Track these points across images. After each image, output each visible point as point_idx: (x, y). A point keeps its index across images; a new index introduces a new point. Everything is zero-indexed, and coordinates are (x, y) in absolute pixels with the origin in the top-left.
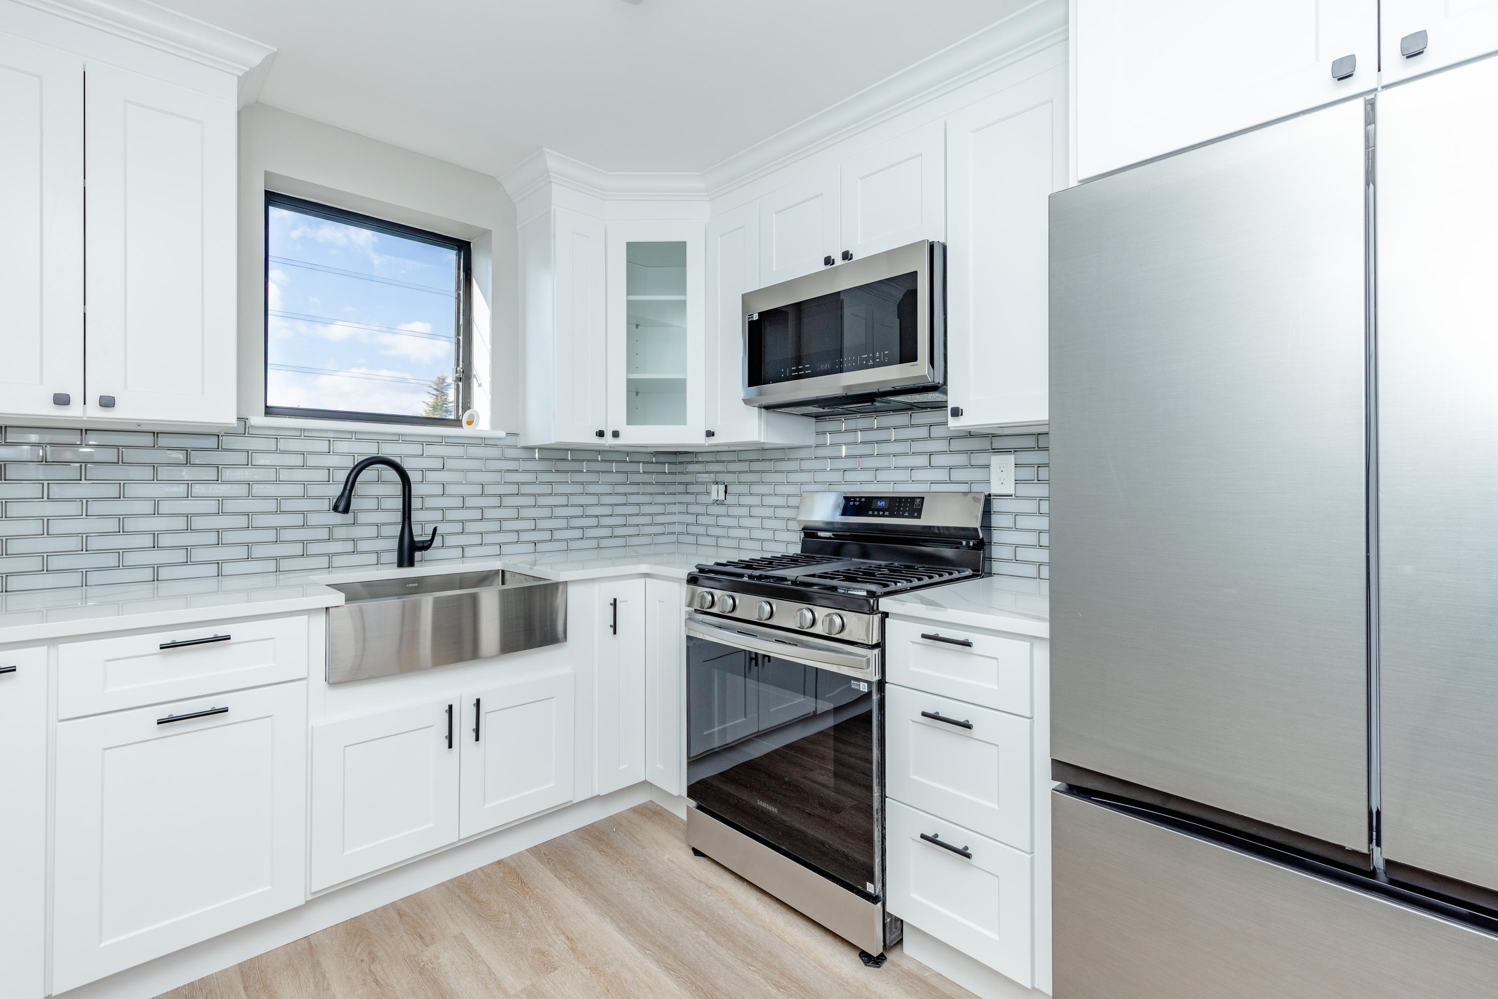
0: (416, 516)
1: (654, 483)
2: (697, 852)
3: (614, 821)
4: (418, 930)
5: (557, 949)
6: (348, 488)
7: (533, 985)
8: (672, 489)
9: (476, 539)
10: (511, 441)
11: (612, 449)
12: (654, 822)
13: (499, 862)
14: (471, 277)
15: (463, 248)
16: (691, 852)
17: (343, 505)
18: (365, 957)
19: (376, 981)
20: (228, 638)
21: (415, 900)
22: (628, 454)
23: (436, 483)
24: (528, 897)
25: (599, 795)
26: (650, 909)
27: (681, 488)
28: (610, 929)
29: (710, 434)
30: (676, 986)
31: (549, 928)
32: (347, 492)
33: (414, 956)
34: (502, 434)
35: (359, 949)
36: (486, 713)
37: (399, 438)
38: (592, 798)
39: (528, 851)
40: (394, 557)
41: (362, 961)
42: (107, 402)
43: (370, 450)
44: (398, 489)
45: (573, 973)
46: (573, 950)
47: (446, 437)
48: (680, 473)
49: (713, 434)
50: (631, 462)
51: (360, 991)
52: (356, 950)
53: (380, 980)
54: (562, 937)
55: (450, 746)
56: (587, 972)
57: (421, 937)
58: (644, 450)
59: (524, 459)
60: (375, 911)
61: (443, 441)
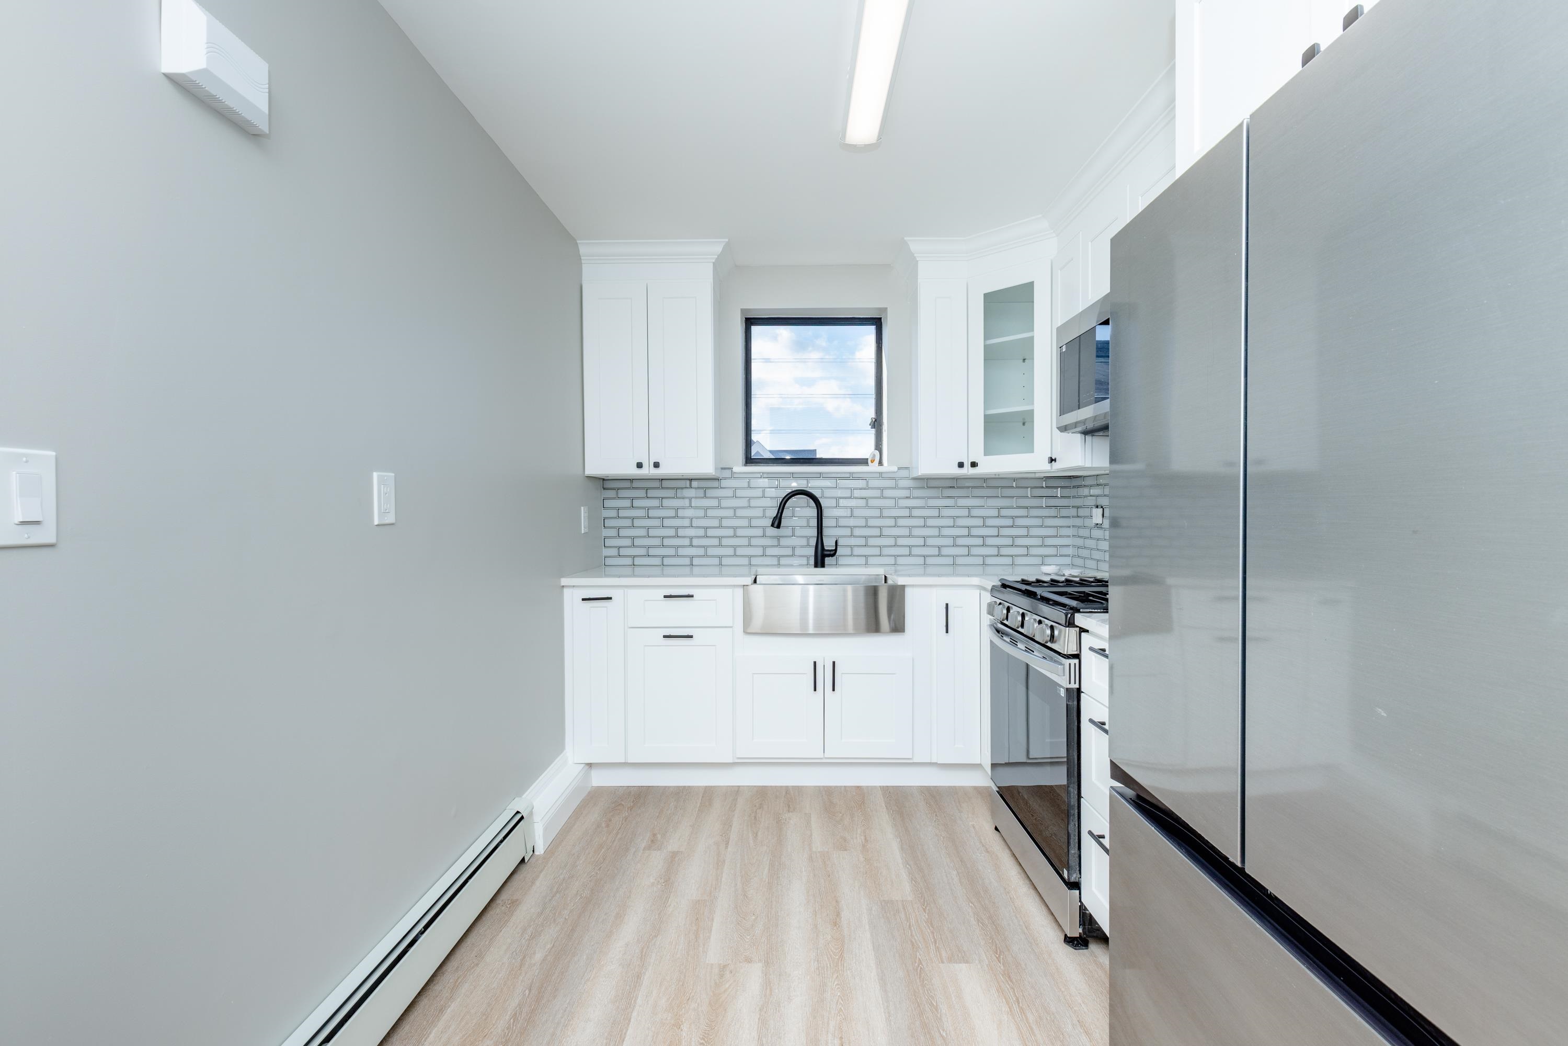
0: (826, 532)
1: (1044, 507)
2: (996, 829)
3: (953, 791)
4: (790, 803)
5: (855, 841)
6: (780, 512)
7: (828, 852)
8: (1064, 512)
9: (876, 551)
10: (904, 473)
11: (997, 476)
12: (984, 800)
13: (858, 787)
14: (882, 346)
15: (877, 322)
16: (994, 827)
17: (777, 523)
18: (757, 805)
19: (755, 817)
20: (692, 596)
21: (799, 790)
22: (1015, 480)
23: (846, 507)
24: (859, 811)
25: (936, 763)
26: (931, 846)
27: (1073, 512)
28: (895, 846)
29: (1052, 460)
30: (909, 890)
31: (859, 831)
32: (779, 514)
33: (779, 814)
34: (895, 469)
35: (757, 801)
36: (842, 674)
37: (820, 476)
38: (931, 763)
39: (881, 788)
40: (812, 561)
41: (755, 806)
42: (656, 465)
43: (795, 485)
44: (814, 512)
45: (854, 856)
46: (864, 846)
47: (853, 473)
48: (1074, 497)
49: (1055, 460)
50: (1017, 487)
51: (746, 818)
52: (756, 800)
53: (757, 817)
54: (863, 838)
55: (815, 690)
56: (862, 859)
57: (789, 807)
58: (1032, 476)
59: (915, 488)
60: (776, 786)
61: (851, 477)
